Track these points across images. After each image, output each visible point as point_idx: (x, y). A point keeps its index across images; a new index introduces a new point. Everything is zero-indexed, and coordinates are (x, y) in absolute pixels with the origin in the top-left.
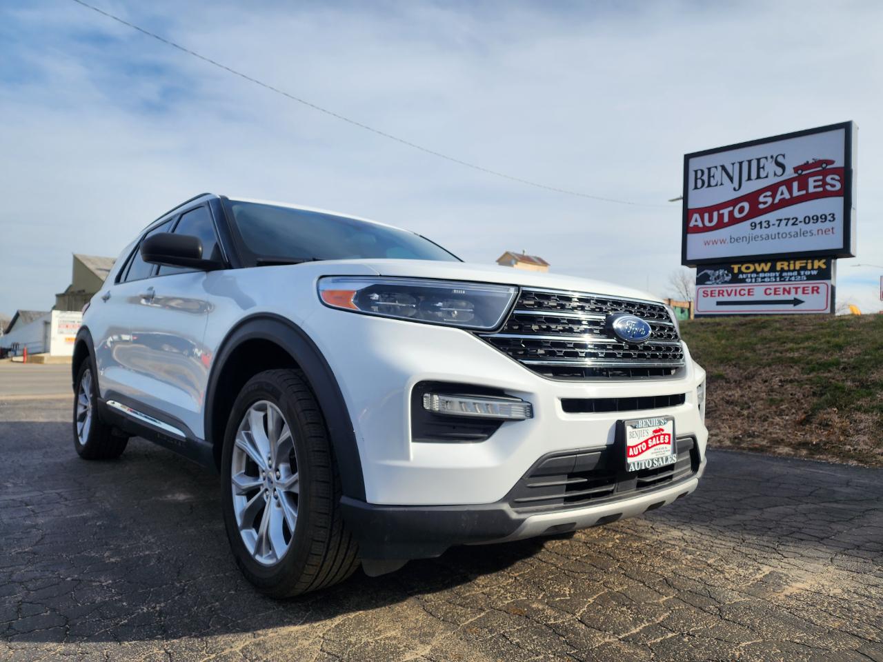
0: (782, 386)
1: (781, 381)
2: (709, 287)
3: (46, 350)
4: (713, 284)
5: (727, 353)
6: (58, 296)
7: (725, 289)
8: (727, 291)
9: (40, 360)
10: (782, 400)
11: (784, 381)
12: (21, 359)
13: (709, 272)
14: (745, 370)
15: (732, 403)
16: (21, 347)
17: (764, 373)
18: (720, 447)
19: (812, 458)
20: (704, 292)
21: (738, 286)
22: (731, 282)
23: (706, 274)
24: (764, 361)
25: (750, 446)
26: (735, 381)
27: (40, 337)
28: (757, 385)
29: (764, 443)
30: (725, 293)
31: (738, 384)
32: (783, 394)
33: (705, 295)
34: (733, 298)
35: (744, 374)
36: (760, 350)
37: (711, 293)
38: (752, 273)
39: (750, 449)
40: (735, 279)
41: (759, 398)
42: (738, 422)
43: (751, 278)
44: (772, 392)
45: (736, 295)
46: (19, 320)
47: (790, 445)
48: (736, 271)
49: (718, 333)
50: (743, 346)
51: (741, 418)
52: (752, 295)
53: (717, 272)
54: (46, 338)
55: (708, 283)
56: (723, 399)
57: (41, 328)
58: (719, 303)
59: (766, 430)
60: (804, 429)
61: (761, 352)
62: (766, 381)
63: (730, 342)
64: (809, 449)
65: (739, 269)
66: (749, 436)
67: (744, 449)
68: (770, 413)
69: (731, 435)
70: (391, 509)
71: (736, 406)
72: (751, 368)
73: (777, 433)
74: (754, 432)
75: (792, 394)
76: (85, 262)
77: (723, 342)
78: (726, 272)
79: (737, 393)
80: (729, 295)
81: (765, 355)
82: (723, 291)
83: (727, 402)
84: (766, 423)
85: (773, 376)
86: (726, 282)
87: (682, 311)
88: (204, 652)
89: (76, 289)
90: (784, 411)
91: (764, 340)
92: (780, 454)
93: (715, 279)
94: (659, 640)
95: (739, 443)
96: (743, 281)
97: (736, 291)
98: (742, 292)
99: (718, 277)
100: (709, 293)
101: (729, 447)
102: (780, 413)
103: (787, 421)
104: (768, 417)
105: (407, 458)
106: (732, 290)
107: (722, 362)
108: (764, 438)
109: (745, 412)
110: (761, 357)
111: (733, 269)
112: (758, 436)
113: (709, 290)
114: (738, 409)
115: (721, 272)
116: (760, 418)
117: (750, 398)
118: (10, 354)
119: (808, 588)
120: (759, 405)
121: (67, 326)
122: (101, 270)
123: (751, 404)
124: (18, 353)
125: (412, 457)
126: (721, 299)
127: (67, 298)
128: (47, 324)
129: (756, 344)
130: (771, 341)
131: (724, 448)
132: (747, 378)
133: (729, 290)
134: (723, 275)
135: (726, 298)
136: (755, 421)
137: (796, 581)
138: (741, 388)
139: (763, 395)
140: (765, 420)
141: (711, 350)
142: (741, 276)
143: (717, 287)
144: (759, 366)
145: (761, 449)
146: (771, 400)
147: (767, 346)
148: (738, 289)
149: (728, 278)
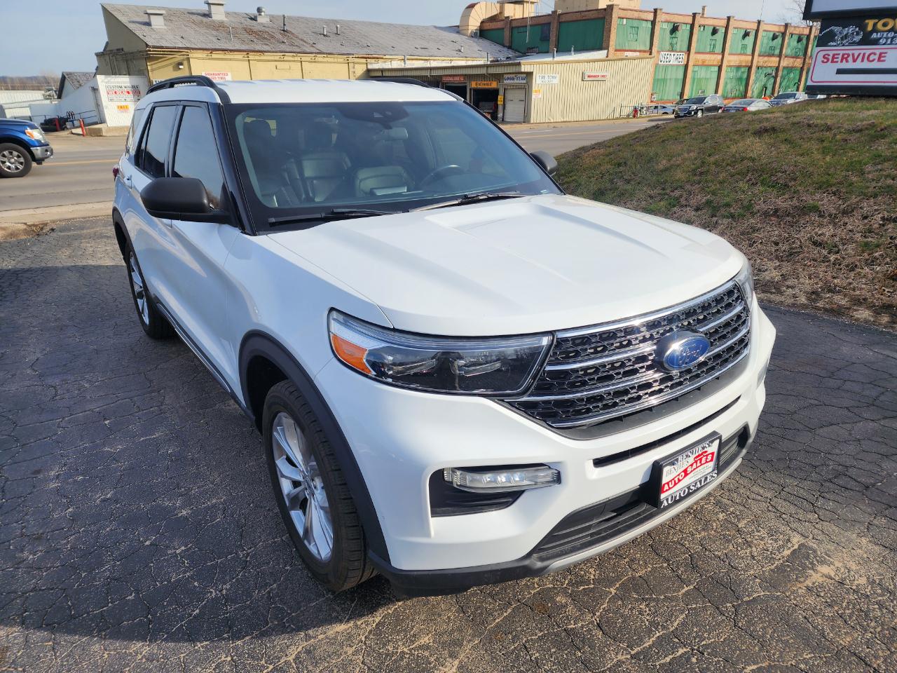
0: (883, 225)
1: (883, 219)
2: (831, 50)
3: (102, 121)
4: (838, 45)
5: (829, 175)
6: (98, 55)
7: (850, 52)
8: (853, 55)
9: (98, 133)
10: (878, 246)
11: (887, 220)
12: (79, 131)
13: (836, 29)
14: (845, 200)
15: (820, 244)
16: (77, 117)
17: (867, 206)
18: (794, 305)
19: (892, 327)
20: (824, 57)
21: (867, 50)
22: (862, 42)
23: (832, 31)
24: (870, 190)
25: (827, 306)
26: (830, 215)
27: (92, 106)
28: (854, 222)
29: (843, 302)
30: (850, 59)
31: (833, 219)
32: (882, 236)
33: (825, 60)
34: (859, 65)
35: (842, 207)
36: (869, 173)
37: (833, 58)
38: (889, 31)
39: (826, 310)
40: (867, 40)
41: (852, 240)
42: (822, 269)
43: (887, 38)
44: (870, 232)
45: (862, 61)
46: (67, 83)
47: (871, 307)
48: (870, 28)
49: (825, 144)
50: (850, 167)
51: (827, 264)
52: (884, 61)
53: (847, 29)
54: (98, 105)
55: (832, 44)
56: (810, 239)
57: (91, 93)
58: (840, 72)
59: (850, 284)
60: (893, 286)
61: (870, 176)
62: (866, 218)
63: (836, 157)
64: (892, 315)
65: (875, 25)
66: (829, 291)
67: (819, 309)
68: (860, 260)
69: (809, 289)
70: (415, 573)
71: (824, 248)
72: (854, 199)
73: (861, 289)
74: (836, 286)
75: (891, 238)
76: (115, 13)
77: (828, 159)
78: (857, 29)
79: (828, 231)
80: (855, 61)
81: (873, 180)
82: (848, 55)
83: (815, 243)
84: (852, 274)
85: (876, 210)
86: (854, 43)
87: (799, 40)
88: (263, 662)
89: (113, 47)
90: (878, 259)
91: (878, 159)
92: (857, 320)
93: (842, 39)
94: (668, 659)
95: (815, 301)
96: (876, 42)
97: (864, 54)
98: (871, 58)
99: (846, 37)
100: (830, 58)
101: (804, 306)
102: (873, 261)
103: (877, 273)
104: (856, 266)
105: (428, 535)
106: (859, 54)
107: (820, 187)
108: (845, 296)
109: (832, 258)
110: (868, 184)
111: (867, 25)
112: (839, 292)
113: (831, 53)
114: (825, 252)
115: (851, 29)
116: (847, 266)
117: (842, 239)
118: (68, 125)
119: (832, 574)
120: (850, 248)
121: (116, 93)
122: (134, 22)
123: (841, 247)
124: (76, 123)
125: (433, 533)
126: (844, 65)
127: (107, 58)
128: (95, 90)
129: (865, 164)
130: (887, 160)
131: (798, 306)
132: (845, 213)
133: (856, 53)
134: (853, 34)
135: (850, 65)
136: (841, 269)
137: (822, 562)
138: (835, 224)
139: (858, 237)
140: (852, 270)
141: (811, 169)
142: (874, 36)
143: (841, 51)
144: (862, 197)
145: (837, 311)
146: (867, 244)
147: (879, 167)
148: (868, 52)
149: (857, 39)
